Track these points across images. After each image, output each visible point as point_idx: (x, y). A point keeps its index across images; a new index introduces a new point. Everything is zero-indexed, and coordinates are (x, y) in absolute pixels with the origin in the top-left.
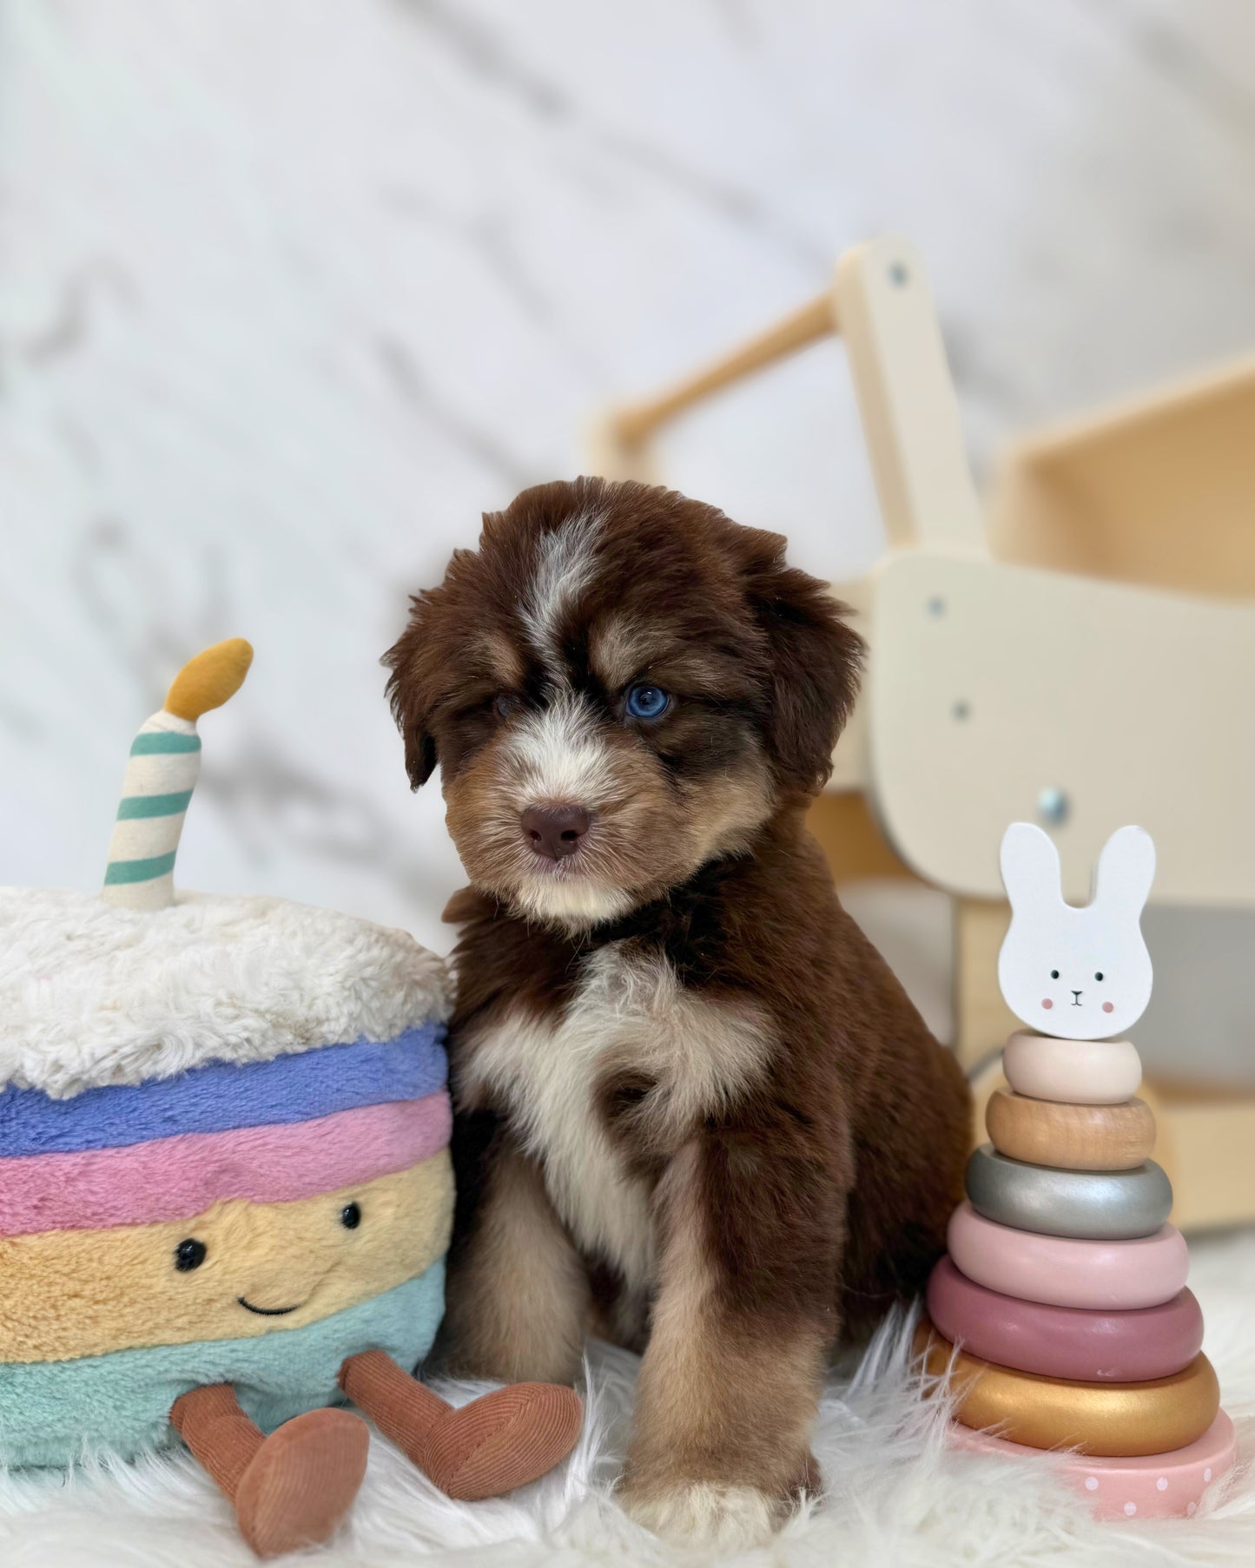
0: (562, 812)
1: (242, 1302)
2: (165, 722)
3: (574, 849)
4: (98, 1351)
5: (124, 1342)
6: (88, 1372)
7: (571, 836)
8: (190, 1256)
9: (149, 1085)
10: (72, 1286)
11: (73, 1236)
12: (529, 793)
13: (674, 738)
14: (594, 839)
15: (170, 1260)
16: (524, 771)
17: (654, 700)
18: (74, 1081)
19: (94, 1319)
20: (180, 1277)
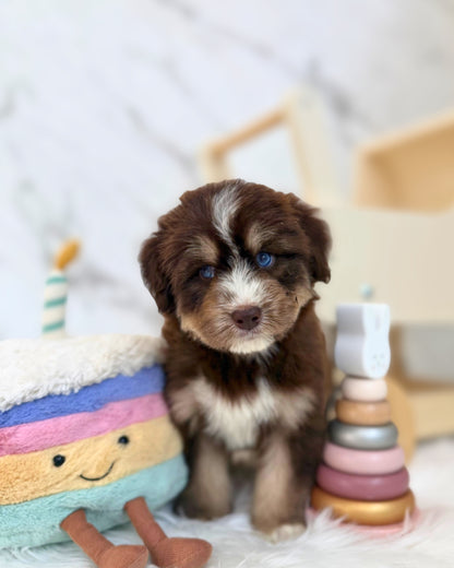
0: (250, 310)
1: (81, 476)
2: (56, 273)
3: (257, 324)
4: (29, 499)
5: (37, 495)
6: (26, 507)
7: (255, 319)
8: (59, 461)
9: (36, 401)
10: (15, 475)
11: (14, 457)
12: (233, 305)
13: (280, 272)
14: (264, 319)
15: (51, 462)
16: (229, 296)
17: (266, 259)
18: (8, 405)
19: (26, 487)
20: (55, 469)
